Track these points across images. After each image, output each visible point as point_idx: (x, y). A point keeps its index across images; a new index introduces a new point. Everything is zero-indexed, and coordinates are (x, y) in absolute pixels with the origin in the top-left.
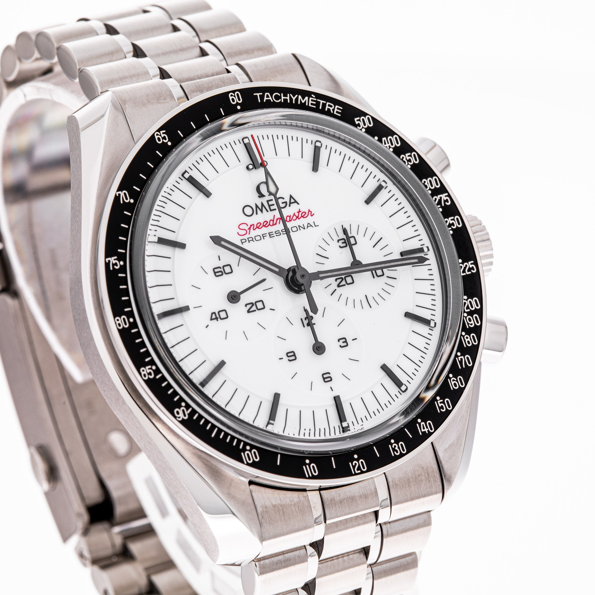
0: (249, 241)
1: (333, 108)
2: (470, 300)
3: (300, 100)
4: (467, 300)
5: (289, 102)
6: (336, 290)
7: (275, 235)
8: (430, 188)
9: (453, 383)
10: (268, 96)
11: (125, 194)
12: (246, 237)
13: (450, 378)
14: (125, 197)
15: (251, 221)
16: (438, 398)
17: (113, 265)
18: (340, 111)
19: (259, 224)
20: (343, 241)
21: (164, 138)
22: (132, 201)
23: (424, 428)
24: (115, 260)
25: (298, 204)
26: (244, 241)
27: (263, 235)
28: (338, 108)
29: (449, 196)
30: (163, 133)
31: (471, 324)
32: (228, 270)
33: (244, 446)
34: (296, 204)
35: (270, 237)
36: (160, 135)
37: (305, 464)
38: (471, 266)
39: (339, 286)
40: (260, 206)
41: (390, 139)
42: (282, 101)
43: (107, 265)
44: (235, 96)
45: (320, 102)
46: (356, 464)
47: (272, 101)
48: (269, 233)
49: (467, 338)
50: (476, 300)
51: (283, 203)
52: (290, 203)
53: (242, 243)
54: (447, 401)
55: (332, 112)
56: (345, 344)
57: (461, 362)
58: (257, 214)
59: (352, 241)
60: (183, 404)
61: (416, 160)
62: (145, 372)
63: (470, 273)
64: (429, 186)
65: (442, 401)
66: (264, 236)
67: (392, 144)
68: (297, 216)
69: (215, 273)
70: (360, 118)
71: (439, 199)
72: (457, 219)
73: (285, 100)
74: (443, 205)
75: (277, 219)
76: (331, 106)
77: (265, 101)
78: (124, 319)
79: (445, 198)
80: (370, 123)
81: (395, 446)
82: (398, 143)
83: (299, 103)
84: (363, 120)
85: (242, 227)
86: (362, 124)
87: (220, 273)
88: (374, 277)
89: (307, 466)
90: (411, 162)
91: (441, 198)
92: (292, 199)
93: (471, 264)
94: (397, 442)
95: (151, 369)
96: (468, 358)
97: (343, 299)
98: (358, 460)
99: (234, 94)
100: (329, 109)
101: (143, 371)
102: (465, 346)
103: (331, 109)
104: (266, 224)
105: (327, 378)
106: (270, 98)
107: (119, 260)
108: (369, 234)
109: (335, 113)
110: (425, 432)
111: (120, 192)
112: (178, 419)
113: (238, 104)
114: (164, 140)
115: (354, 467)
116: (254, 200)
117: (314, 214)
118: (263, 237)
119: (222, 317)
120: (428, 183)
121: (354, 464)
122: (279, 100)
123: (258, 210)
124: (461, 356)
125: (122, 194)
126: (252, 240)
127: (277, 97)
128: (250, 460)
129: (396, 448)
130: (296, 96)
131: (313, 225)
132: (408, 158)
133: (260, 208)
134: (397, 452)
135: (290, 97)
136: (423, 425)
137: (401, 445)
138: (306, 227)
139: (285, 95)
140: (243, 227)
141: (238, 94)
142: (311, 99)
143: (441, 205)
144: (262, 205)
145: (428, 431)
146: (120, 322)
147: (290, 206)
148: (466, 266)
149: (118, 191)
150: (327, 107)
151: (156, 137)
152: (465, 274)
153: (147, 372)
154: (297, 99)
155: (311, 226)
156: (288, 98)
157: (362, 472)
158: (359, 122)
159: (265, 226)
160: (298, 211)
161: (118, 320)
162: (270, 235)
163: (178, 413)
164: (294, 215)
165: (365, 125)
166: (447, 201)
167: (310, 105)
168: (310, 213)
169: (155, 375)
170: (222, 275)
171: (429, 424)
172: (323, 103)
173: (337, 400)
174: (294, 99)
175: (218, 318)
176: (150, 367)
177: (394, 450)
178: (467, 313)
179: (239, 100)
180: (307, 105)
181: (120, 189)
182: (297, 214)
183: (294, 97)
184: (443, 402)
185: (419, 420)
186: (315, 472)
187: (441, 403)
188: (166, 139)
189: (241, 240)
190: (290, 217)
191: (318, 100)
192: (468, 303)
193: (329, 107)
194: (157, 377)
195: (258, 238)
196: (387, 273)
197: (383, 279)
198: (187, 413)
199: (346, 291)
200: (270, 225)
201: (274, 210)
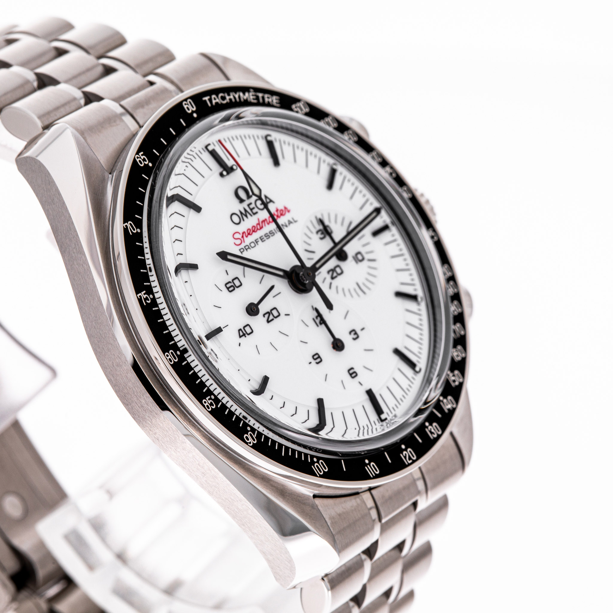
0: (246, 249)
1: (271, 99)
5: (234, 101)
6: (331, 283)
7: (265, 238)
10: (215, 99)
11: (131, 224)
14: (132, 228)
15: (240, 229)
16: (449, 372)
17: (145, 300)
18: (278, 101)
19: (249, 231)
20: (321, 232)
21: (144, 160)
22: (138, 230)
23: (447, 405)
24: (144, 294)
25: (273, 202)
28: (276, 99)
29: (392, 168)
30: (142, 155)
32: (237, 283)
33: (312, 459)
36: (140, 158)
37: (366, 465)
39: (333, 278)
40: (243, 211)
41: (327, 121)
42: (228, 101)
43: (140, 300)
44: (188, 104)
45: (259, 95)
46: (406, 454)
47: (220, 102)
48: (260, 238)
51: (261, 205)
52: (267, 203)
53: (242, 252)
54: (457, 374)
55: (272, 103)
56: (356, 336)
59: (329, 230)
60: (248, 429)
61: (355, 137)
62: (207, 404)
65: (452, 374)
66: (256, 241)
68: (277, 215)
69: (228, 288)
70: (296, 104)
73: (230, 100)
75: (262, 222)
77: (214, 104)
78: (172, 353)
80: (306, 109)
81: (431, 429)
82: (335, 123)
83: (242, 99)
84: (299, 106)
86: (299, 111)
87: (232, 288)
88: (357, 263)
89: (368, 466)
90: (352, 140)
92: (267, 199)
94: (431, 424)
95: (210, 399)
96: (459, 326)
97: (341, 291)
98: (406, 450)
100: (268, 101)
101: (205, 402)
105: (353, 374)
107: (148, 293)
108: (339, 220)
109: (275, 104)
110: (449, 408)
111: (126, 224)
112: (249, 444)
113: (193, 112)
114: (145, 162)
119: (248, 333)
121: (404, 455)
122: (225, 100)
123: (243, 216)
125: (128, 224)
126: (249, 248)
127: (223, 98)
128: (321, 472)
129: (433, 431)
130: (238, 93)
131: (293, 221)
132: (348, 137)
133: (245, 214)
134: (434, 434)
136: (446, 401)
137: (435, 426)
138: (287, 225)
139: (229, 95)
140: (237, 236)
141: (190, 102)
142: (250, 93)
144: (245, 210)
145: (452, 407)
146: (169, 357)
149: (124, 222)
150: (266, 99)
151: (138, 160)
153: (208, 403)
154: (239, 97)
155: (291, 222)
156: (232, 97)
157: (414, 461)
158: (297, 109)
159: (254, 231)
160: (276, 210)
161: (167, 355)
162: (261, 240)
163: (247, 438)
167: (252, 100)
168: (286, 210)
169: (216, 405)
170: (234, 289)
171: (450, 399)
172: (262, 96)
173: (370, 393)
174: (237, 96)
175: (245, 334)
176: (209, 397)
177: (432, 433)
179: (193, 107)
180: (249, 100)
181: (125, 220)
182: (276, 213)
184: (454, 376)
185: (442, 398)
186: (377, 471)
187: (452, 376)
189: (240, 250)
191: (257, 94)
193: (268, 98)
194: (219, 406)
195: (253, 245)
196: (367, 257)
197: (365, 263)
198: (254, 436)
199: (340, 282)
200: (258, 229)
201: (257, 213)
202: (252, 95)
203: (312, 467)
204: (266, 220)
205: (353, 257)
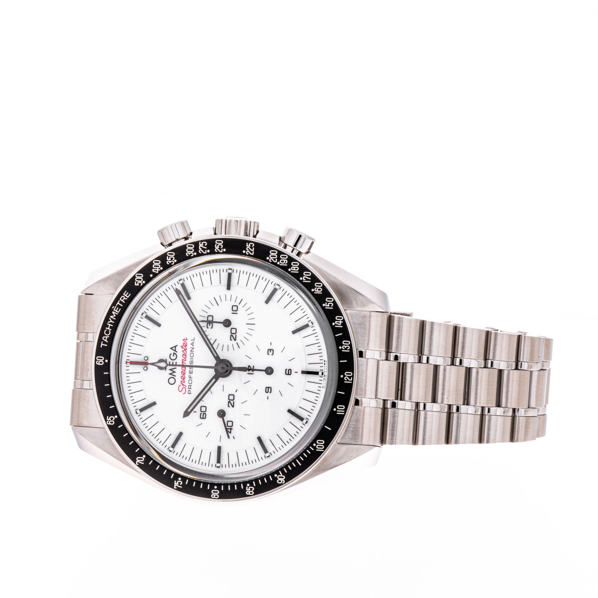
0: (190, 389)
2: (270, 256)
3: (113, 317)
4: (270, 258)
5: (112, 326)
6: (237, 343)
7: (191, 370)
8: (193, 252)
9: (317, 291)
10: (105, 338)
11: (138, 459)
12: (187, 390)
13: (314, 291)
14: (140, 460)
15: (178, 382)
16: (324, 305)
17: (179, 485)
18: (128, 293)
19: (182, 377)
20: (209, 324)
21: (112, 419)
22: (144, 456)
23: (339, 323)
24: (176, 483)
25: (177, 346)
26: (189, 391)
27: (189, 378)
28: (126, 294)
29: (202, 241)
30: (109, 418)
31: (286, 262)
32: (204, 409)
33: (313, 447)
34: (176, 347)
35: (192, 373)
36: (110, 421)
37: (336, 412)
38: (250, 246)
39: (235, 340)
40: (171, 372)
41: (155, 266)
42: (111, 330)
43: (178, 489)
44: (99, 361)
45: (118, 304)
46: (346, 378)
47: (108, 337)
48: (190, 373)
49: (293, 268)
50: (272, 252)
51: (174, 356)
52: (175, 350)
53: (190, 393)
54: (328, 300)
55: (127, 299)
56: (272, 351)
57: (307, 280)
58: (175, 376)
59: (210, 319)
60: (276, 475)
61: (173, 254)
62: (249, 492)
63: (253, 248)
64: (191, 252)
65: (326, 303)
67: (158, 266)
68: (184, 350)
69: (203, 418)
70: (136, 281)
71: (202, 249)
72: (217, 242)
73: (111, 327)
74: (206, 248)
76: (123, 298)
77: (107, 342)
78: (214, 492)
79: (202, 244)
80: (141, 276)
81: (344, 347)
82: (159, 262)
83: (115, 319)
84: (137, 279)
85: (180, 390)
86: (140, 282)
87: (204, 415)
88: (237, 313)
89: (338, 411)
90: (173, 258)
91: (201, 247)
92: (173, 348)
93: (248, 245)
94: (342, 345)
95: (248, 487)
96: (305, 274)
97: (244, 341)
98: (344, 376)
99: (97, 360)
100: (124, 300)
101: (248, 493)
102: (298, 272)
103: (124, 298)
104: (183, 373)
105: (288, 372)
106: (107, 337)
107: (177, 480)
108: (209, 305)
109: (128, 297)
110: (341, 323)
111: (137, 462)
112: (283, 483)
113: (104, 361)
115: (348, 380)
116: (166, 374)
117: (186, 338)
118: (190, 378)
119: (231, 425)
120: (190, 252)
121: (346, 380)
122: (109, 332)
123: (173, 374)
124: (303, 278)
125: (138, 461)
126: (191, 386)
127: (107, 332)
128: (322, 447)
129: (346, 347)
130: (110, 319)
131: (193, 341)
132: (170, 259)
133: (172, 372)
134: (348, 348)
135: (110, 323)
136: (337, 323)
137: (344, 343)
138: (193, 347)
140: (180, 388)
141: (98, 358)
142: (114, 310)
144: (171, 370)
145: (342, 321)
146: (214, 495)
147: (177, 352)
148: (248, 249)
149: (135, 463)
150: (122, 301)
151: (110, 424)
152: (253, 252)
153: (249, 491)
154: (112, 320)
155: (193, 343)
156: (110, 325)
157: (353, 376)
158: (138, 283)
159: (184, 374)
160: (181, 348)
161: (213, 496)
162: (191, 373)
163: (280, 481)
164: (183, 351)
165: (140, 280)
166: (204, 244)
167: (118, 312)
168: (185, 340)
169: (253, 486)
170: (206, 414)
171: (337, 318)
172: (119, 303)
173: (303, 372)
174: (111, 321)
175: (231, 428)
176: (247, 487)
177: (346, 349)
178: (277, 262)
179: (102, 359)
180: (117, 314)
181: (135, 461)
182: (183, 349)
183: (110, 321)
184: (328, 303)
185: (333, 324)
186: (343, 407)
187: (327, 305)
188: (113, 418)
189: (188, 393)
190: (183, 355)
191: (117, 305)
192: (272, 258)
193: (123, 299)
194: (255, 485)
195: (190, 381)
196: (237, 304)
197: (240, 307)
198: (281, 476)
199: (240, 336)
200: (184, 370)
201: (176, 363)
202: (116, 309)
203: (317, 450)
204: (183, 360)
205: (232, 313)
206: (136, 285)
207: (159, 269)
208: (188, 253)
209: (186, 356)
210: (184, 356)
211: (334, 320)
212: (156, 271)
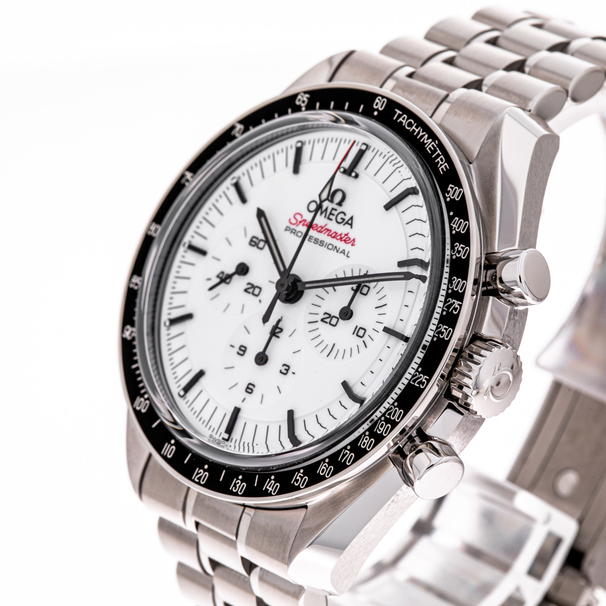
0: (291, 232)
1: (442, 163)
2: (397, 409)
3: (425, 139)
5: (415, 134)
6: (317, 321)
7: (313, 240)
8: (453, 288)
9: (323, 468)
10: (404, 119)
11: (240, 128)
12: (292, 227)
13: (324, 463)
15: (307, 216)
16: (301, 471)
17: (187, 180)
18: (445, 170)
21: (303, 102)
23: (270, 487)
25: (351, 227)
26: (289, 229)
29: (460, 306)
30: (306, 97)
31: (380, 430)
32: (261, 245)
33: (145, 393)
36: (303, 98)
37: (169, 443)
38: (424, 380)
39: (322, 320)
41: (461, 222)
42: (411, 131)
43: (182, 176)
44: (380, 101)
45: (437, 151)
46: (201, 473)
47: (404, 124)
49: (366, 439)
50: (401, 413)
51: (341, 219)
53: (286, 230)
54: (306, 479)
55: (439, 166)
56: (285, 372)
57: (344, 455)
59: (365, 290)
61: (464, 256)
63: (418, 385)
64: (454, 286)
65: (302, 475)
67: (458, 228)
69: (251, 241)
70: (455, 187)
71: (451, 303)
72: (450, 331)
73: (414, 131)
74: (450, 311)
75: (326, 229)
76: (442, 161)
77: (398, 121)
79: (457, 306)
80: (458, 197)
82: (463, 230)
83: (421, 141)
84: (456, 189)
85: (297, 216)
86: (451, 193)
87: (254, 244)
88: (353, 334)
89: (169, 445)
90: (459, 254)
91: (454, 303)
92: (351, 220)
94: (242, 481)
96: (352, 456)
97: (315, 334)
98: (205, 471)
99: (382, 99)
100: (438, 162)
101: (135, 279)
102: (359, 445)
103: (441, 163)
104: (314, 227)
105: (250, 389)
106: (404, 122)
109: (440, 169)
110: (268, 490)
111: (238, 125)
112: (123, 334)
113: (377, 110)
117: (355, 245)
120: (455, 283)
122: (409, 127)
123: (320, 211)
124: (348, 450)
126: (294, 233)
127: (410, 124)
128: (139, 407)
129: (238, 486)
131: (346, 254)
132: (460, 249)
133: (323, 211)
134: (235, 489)
135: (419, 131)
136: (272, 483)
137: (243, 486)
138: (340, 251)
139: (417, 127)
141: (384, 102)
142: (433, 143)
143: (449, 309)
144: (326, 210)
145: (271, 491)
148: (421, 377)
149: (237, 122)
150: (439, 159)
151: (299, 97)
152: (414, 384)
154: (422, 136)
155: (344, 253)
156: (417, 131)
157: (199, 483)
158: (451, 190)
160: (346, 234)
161: (152, 226)
163: (127, 330)
164: (341, 235)
165: (453, 196)
166: (455, 309)
167: (427, 149)
168: (353, 242)
170: (254, 246)
171: (277, 486)
172: (439, 153)
173: (238, 411)
174: (421, 134)
177: (235, 485)
178: (386, 418)
179: (381, 107)
180: (426, 146)
181: (240, 122)
182: (343, 236)
183: (422, 132)
184: (302, 478)
186: (170, 455)
187: (300, 476)
189: (286, 227)
190: (336, 234)
191: (437, 148)
192: (393, 410)
195: (299, 234)
196: (366, 338)
197: (360, 341)
198: (133, 335)
199: (324, 328)
200: (317, 230)
201: (331, 220)
202: (433, 146)
203: (139, 398)
204: (331, 231)
205: (357, 327)
206: (451, 185)
207: (455, 229)
208: (456, 280)
209: (334, 237)
210: (333, 235)
211: (276, 481)
212: (454, 224)
